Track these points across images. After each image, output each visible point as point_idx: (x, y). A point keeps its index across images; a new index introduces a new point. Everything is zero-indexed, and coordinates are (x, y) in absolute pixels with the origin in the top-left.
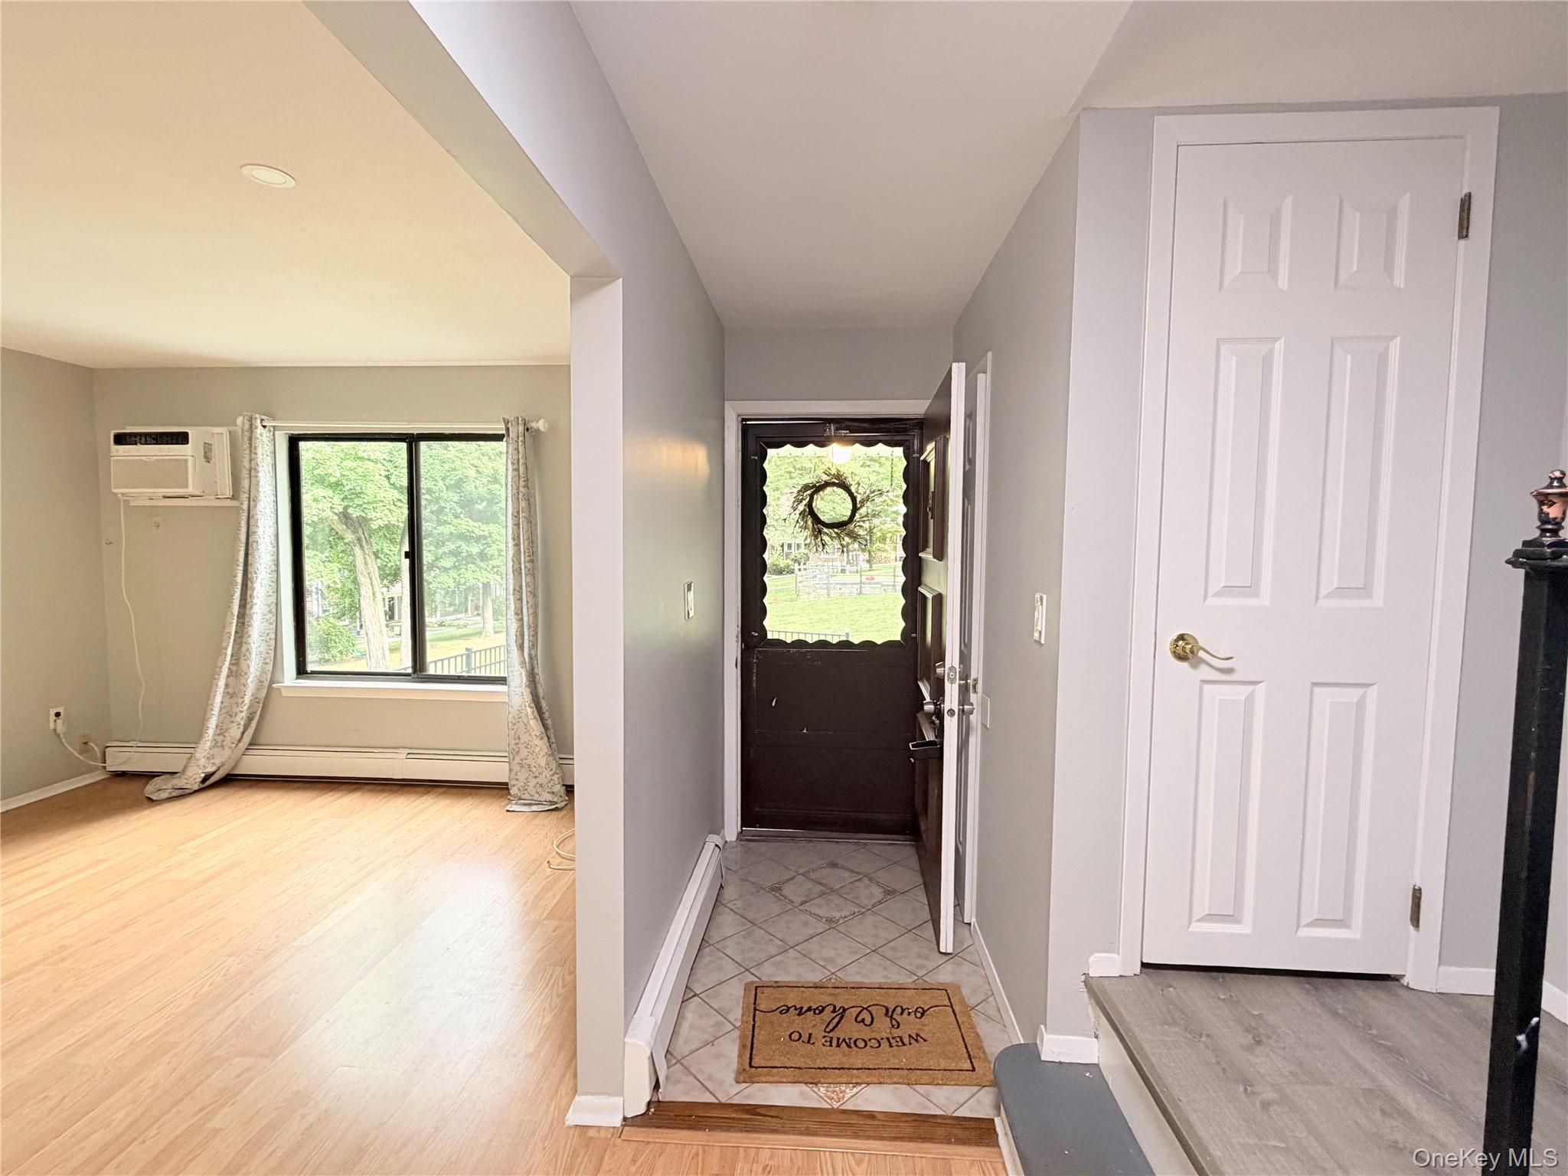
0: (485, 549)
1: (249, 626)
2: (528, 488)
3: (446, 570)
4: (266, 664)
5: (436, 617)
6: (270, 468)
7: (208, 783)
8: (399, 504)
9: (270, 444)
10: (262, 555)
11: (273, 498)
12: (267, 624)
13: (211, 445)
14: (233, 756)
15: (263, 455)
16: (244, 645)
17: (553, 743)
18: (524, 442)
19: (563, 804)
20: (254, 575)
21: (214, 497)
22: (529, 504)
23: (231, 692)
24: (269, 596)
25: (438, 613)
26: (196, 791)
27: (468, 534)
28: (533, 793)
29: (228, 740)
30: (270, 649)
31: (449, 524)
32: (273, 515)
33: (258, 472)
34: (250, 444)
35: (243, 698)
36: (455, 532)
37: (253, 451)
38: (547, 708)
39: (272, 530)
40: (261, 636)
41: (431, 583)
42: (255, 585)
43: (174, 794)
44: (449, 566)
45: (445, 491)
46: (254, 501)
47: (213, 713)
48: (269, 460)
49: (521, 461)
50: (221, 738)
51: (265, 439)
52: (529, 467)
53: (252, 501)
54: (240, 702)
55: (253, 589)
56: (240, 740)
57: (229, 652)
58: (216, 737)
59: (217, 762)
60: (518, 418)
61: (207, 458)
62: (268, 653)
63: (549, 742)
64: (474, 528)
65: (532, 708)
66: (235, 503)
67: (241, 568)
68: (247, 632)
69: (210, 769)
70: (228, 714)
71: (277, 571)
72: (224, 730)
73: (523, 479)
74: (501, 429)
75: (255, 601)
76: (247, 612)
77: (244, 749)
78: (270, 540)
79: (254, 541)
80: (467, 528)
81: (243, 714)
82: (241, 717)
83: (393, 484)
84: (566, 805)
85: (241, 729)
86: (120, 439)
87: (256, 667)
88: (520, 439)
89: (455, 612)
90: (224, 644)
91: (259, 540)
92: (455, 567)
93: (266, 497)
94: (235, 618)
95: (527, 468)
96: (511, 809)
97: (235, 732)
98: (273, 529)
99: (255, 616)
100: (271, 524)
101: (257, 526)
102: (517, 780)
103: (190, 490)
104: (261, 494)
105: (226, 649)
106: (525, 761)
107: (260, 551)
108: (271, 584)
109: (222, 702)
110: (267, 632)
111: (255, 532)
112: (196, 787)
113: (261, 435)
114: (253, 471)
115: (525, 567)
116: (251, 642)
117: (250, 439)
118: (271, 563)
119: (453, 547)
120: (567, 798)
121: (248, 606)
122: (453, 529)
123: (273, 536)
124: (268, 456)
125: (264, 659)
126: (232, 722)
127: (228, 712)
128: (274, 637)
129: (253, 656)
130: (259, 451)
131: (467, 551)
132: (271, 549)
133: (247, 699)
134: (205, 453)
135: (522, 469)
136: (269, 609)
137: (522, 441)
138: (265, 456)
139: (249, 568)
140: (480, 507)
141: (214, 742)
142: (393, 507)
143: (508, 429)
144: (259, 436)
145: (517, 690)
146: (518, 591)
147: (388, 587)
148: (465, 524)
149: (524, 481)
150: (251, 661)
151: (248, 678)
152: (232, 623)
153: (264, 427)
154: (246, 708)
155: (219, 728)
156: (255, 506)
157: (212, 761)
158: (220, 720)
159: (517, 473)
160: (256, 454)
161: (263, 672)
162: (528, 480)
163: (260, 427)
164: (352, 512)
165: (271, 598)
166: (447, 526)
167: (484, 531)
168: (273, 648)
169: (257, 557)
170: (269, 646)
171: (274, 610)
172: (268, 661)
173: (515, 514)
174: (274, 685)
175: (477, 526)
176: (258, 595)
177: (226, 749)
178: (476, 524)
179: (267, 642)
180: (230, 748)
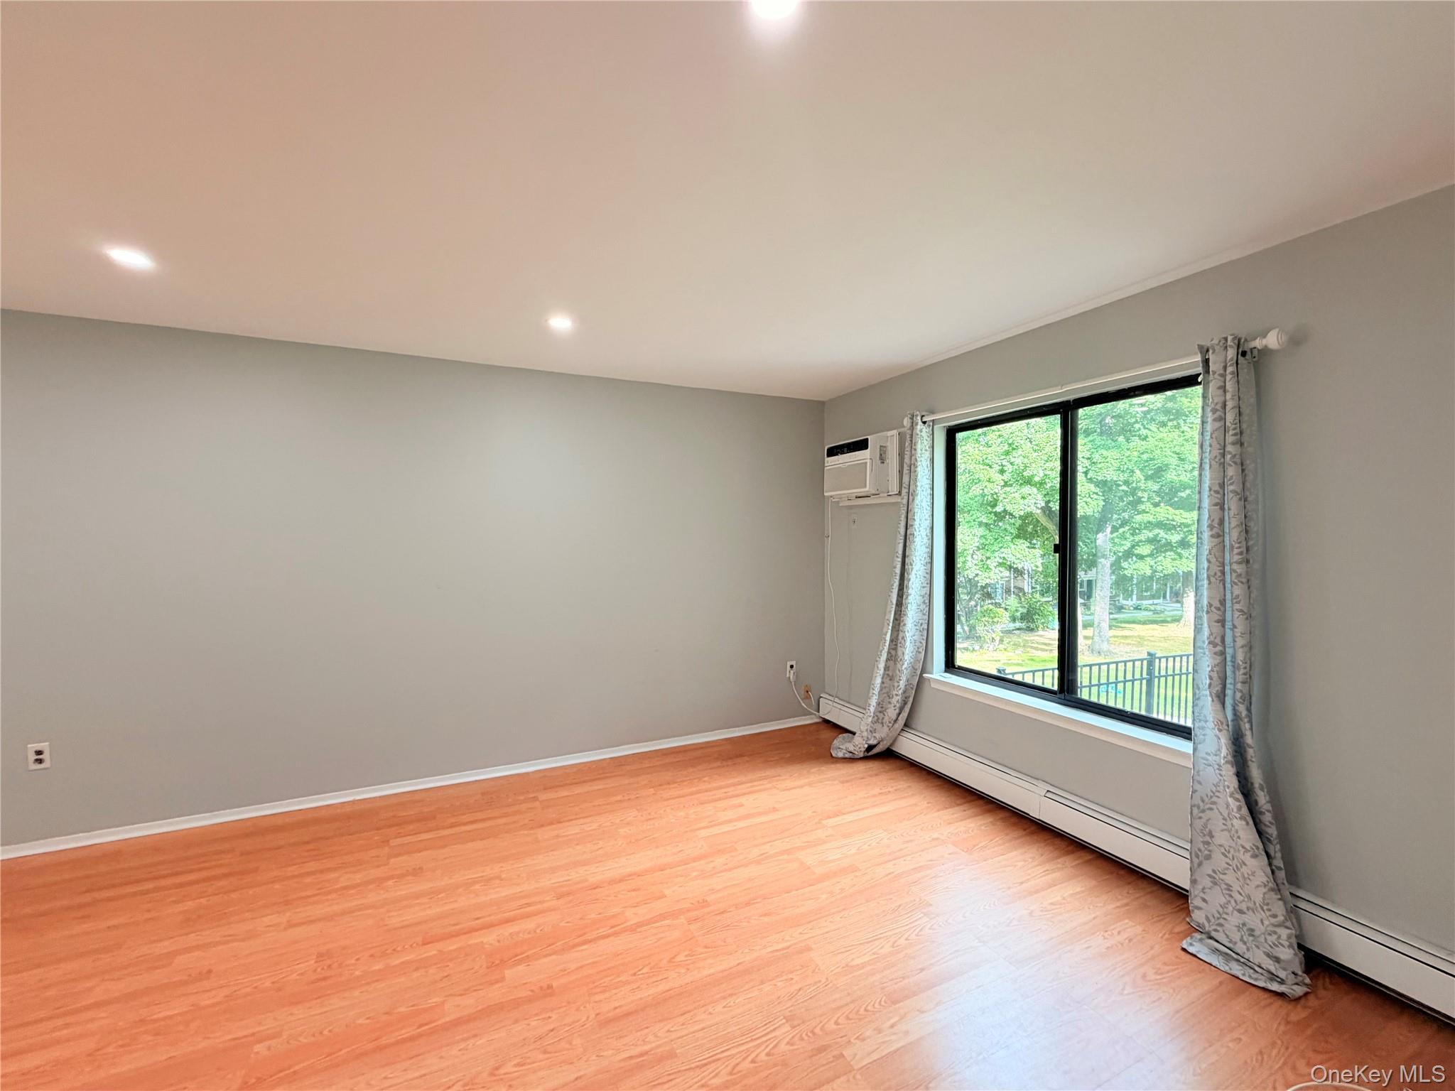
0: (1186, 537)
1: (905, 615)
2: (1242, 444)
3: (1141, 557)
4: (920, 652)
5: (1132, 600)
6: (928, 462)
7: (870, 753)
8: (1095, 496)
9: (929, 439)
10: (918, 547)
11: (929, 491)
12: (921, 615)
13: (885, 447)
14: (890, 735)
15: (921, 450)
16: (900, 632)
17: (1280, 869)
18: (1237, 374)
19: (1299, 991)
20: (910, 567)
21: (886, 495)
22: (1243, 470)
23: (891, 674)
24: (924, 587)
25: (1134, 597)
26: (861, 759)
27: (1168, 522)
28: (1236, 937)
29: (886, 719)
30: (923, 639)
31: (1147, 512)
32: (929, 508)
33: (916, 467)
34: (911, 441)
35: (898, 682)
36: (1154, 520)
37: (913, 447)
38: (1268, 807)
39: (928, 523)
40: (915, 625)
41: (1127, 569)
42: (910, 576)
43: (847, 756)
44: (1146, 554)
45: (1143, 481)
46: (912, 495)
47: (874, 692)
48: (927, 455)
49: (1230, 405)
50: (881, 716)
51: (924, 434)
52: (1245, 411)
53: (911, 495)
54: (896, 686)
55: (909, 580)
56: (896, 721)
57: (888, 638)
58: (878, 714)
59: (878, 735)
60: (1226, 339)
61: (882, 460)
62: (921, 643)
63: (1270, 864)
64: (1174, 516)
65: (1237, 800)
66: (898, 499)
67: (900, 559)
68: (903, 621)
69: (872, 742)
70: (886, 693)
71: (931, 563)
72: (884, 709)
73: (1231, 433)
74: (1195, 364)
75: (910, 591)
76: (904, 601)
77: (900, 730)
78: (925, 534)
79: (911, 534)
80: (1167, 516)
81: (899, 698)
82: (897, 700)
83: (1090, 479)
84: (1306, 994)
85: (897, 711)
86: (833, 452)
87: (911, 654)
88: (1230, 369)
89: (1153, 597)
90: (885, 630)
91: (915, 533)
92: (1151, 555)
93: (923, 491)
94: (894, 606)
95: (1240, 414)
96: (1191, 950)
97: (892, 713)
98: (928, 521)
99: (909, 606)
100: (927, 517)
101: (914, 519)
102: (1204, 900)
103: (868, 489)
104: (919, 488)
105: (886, 635)
106: (1221, 876)
107: (916, 544)
108: (926, 575)
109: (883, 683)
110: (921, 621)
111: (912, 525)
112: (861, 755)
113: (921, 431)
114: (912, 466)
115: (1232, 571)
116: (906, 630)
117: (912, 435)
118: (925, 555)
119: (1151, 535)
120: (1308, 981)
121: (904, 597)
122: (1151, 519)
123: (928, 529)
124: (926, 450)
125: (918, 648)
126: (890, 703)
127: (887, 693)
128: (926, 627)
129: (908, 643)
130: (919, 446)
131: (1166, 539)
132: (926, 541)
133: (902, 684)
134: (881, 455)
135: (1230, 417)
136: (923, 600)
137: (1232, 373)
138: (923, 451)
139: (907, 559)
140: (1183, 494)
141: (876, 718)
142: (1089, 500)
143: (1206, 362)
144: (918, 432)
145: (1209, 758)
146: (1219, 609)
147: (1086, 571)
148: (1165, 512)
149: (1235, 435)
150: (905, 649)
151: (903, 664)
152: (891, 611)
153: (924, 423)
154: (900, 692)
155: (880, 706)
156: (913, 500)
157: (874, 735)
158: (882, 699)
159: (1221, 424)
160: (915, 450)
161: (917, 661)
162: (1241, 433)
163: (920, 423)
164: (1052, 506)
165: (925, 589)
166: (1144, 515)
167: (1186, 519)
168: (925, 638)
169: (913, 549)
170: (922, 635)
171: (927, 601)
172: (920, 650)
173: (1217, 488)
174: (924, 675)
175: (1179, 514)
176: (913, 586)
177: (885, 727)
178: (1177, 512)
179: (920, 631)
180: (888, 726)
